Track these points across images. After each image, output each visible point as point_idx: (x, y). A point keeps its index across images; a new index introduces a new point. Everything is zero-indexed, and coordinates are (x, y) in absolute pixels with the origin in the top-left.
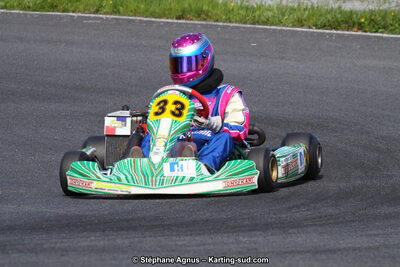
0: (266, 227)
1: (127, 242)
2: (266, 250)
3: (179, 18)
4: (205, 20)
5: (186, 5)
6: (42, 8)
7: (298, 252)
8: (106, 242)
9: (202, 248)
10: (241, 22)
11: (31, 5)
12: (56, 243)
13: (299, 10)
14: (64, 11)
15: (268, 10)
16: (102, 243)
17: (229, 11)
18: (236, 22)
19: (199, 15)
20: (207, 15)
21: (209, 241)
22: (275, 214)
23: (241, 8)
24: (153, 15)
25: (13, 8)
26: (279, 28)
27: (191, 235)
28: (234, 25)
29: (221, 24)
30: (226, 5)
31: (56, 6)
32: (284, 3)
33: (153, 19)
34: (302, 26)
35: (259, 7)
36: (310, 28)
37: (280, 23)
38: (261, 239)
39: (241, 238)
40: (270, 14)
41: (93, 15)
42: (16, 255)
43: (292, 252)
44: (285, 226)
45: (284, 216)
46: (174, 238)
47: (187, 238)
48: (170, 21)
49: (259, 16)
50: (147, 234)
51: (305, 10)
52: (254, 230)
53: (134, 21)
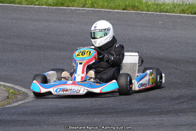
0: (168, 113)
1: (99, 120)
2: (168, 124)
3: (123, 9)
4: (136, 10)
5: (127, 3)
6: (57, 5)
7: (184, 125)
8: (89, 120)
9: (136, 123)
10: (154, 11)
11: (51, 3)
12: (65, 120)
13: (183, 5)
14: (67, 7)
15: (167, 5)
16: (87, 120)
17: (148, 6)
18: (152, 11)
19: (134, 8)
20: (137, 8)
21: (140, 120)
22: (171, 106)
23: (154, 4)
24: (111, 8)
25: (42, 5)
26: (173, 14)
27: (131, 117)
28: (151, 13)
29: (144, 12)
30: (146, 3)
31: (64, 4)
32: (175, 2)
33: (111, 10)
34: (184, 13)
35: (163, 4)
36: (188, 14)
37: (173, 12)
38: (165, 118)
39: (155, 118)
40: (169, 7)
41: (82, 8)
42: (46, 126)
43: (180, 125)
44: (177, 112)
45: (176, 107)
46: (122, 118)
47: (129, 118)
48: (119, 11)
49: (163, 8)
50: (109, 116)
51: (186, 5)
52: (162, 114)
53: (102, 11)
